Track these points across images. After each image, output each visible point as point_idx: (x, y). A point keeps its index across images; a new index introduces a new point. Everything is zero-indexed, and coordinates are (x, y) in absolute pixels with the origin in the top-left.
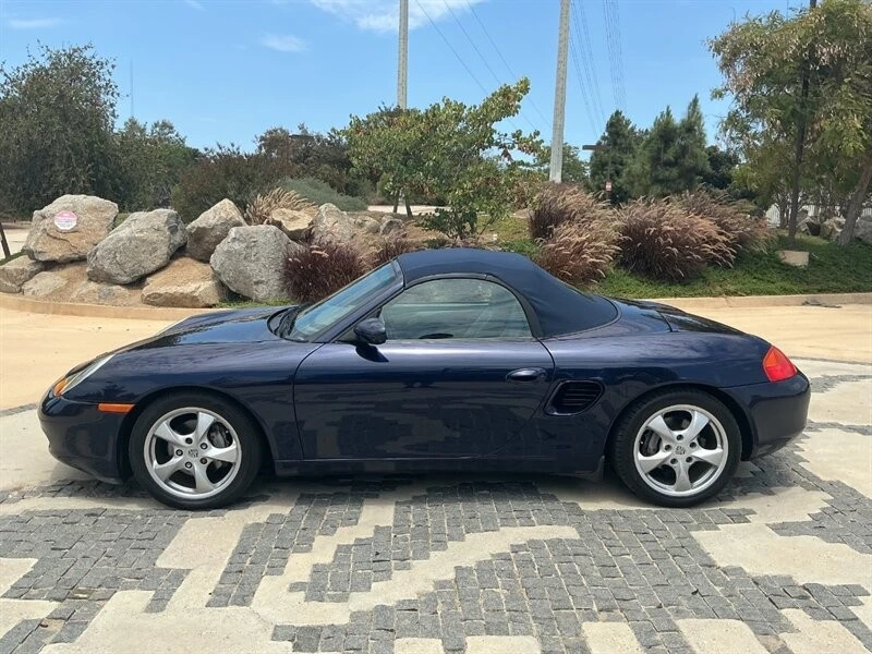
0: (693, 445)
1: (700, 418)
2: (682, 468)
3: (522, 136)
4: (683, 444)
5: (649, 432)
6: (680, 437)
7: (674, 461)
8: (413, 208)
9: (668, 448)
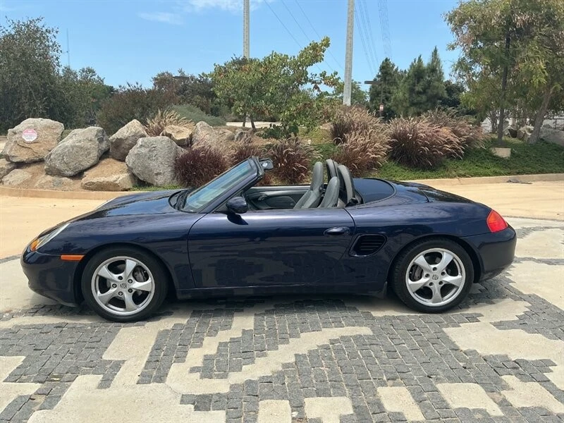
0: (443, 274)
1: (447, 256)
2: (436, 289)
3: (327, 75)
4: (437, 273)
5: (415, 266)
6: (435, 269)
7: (431, 284)
8: (255, 123)
9: (427, 276)
